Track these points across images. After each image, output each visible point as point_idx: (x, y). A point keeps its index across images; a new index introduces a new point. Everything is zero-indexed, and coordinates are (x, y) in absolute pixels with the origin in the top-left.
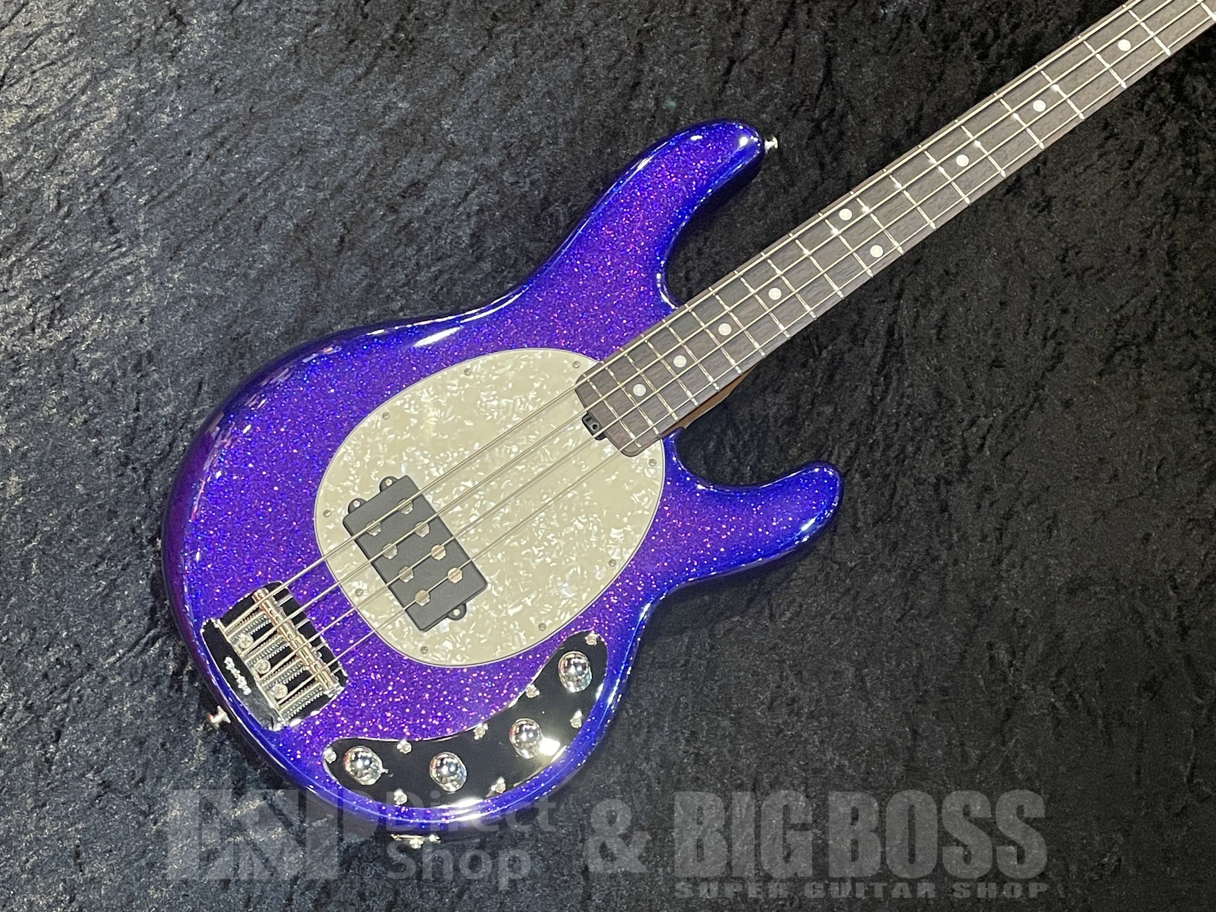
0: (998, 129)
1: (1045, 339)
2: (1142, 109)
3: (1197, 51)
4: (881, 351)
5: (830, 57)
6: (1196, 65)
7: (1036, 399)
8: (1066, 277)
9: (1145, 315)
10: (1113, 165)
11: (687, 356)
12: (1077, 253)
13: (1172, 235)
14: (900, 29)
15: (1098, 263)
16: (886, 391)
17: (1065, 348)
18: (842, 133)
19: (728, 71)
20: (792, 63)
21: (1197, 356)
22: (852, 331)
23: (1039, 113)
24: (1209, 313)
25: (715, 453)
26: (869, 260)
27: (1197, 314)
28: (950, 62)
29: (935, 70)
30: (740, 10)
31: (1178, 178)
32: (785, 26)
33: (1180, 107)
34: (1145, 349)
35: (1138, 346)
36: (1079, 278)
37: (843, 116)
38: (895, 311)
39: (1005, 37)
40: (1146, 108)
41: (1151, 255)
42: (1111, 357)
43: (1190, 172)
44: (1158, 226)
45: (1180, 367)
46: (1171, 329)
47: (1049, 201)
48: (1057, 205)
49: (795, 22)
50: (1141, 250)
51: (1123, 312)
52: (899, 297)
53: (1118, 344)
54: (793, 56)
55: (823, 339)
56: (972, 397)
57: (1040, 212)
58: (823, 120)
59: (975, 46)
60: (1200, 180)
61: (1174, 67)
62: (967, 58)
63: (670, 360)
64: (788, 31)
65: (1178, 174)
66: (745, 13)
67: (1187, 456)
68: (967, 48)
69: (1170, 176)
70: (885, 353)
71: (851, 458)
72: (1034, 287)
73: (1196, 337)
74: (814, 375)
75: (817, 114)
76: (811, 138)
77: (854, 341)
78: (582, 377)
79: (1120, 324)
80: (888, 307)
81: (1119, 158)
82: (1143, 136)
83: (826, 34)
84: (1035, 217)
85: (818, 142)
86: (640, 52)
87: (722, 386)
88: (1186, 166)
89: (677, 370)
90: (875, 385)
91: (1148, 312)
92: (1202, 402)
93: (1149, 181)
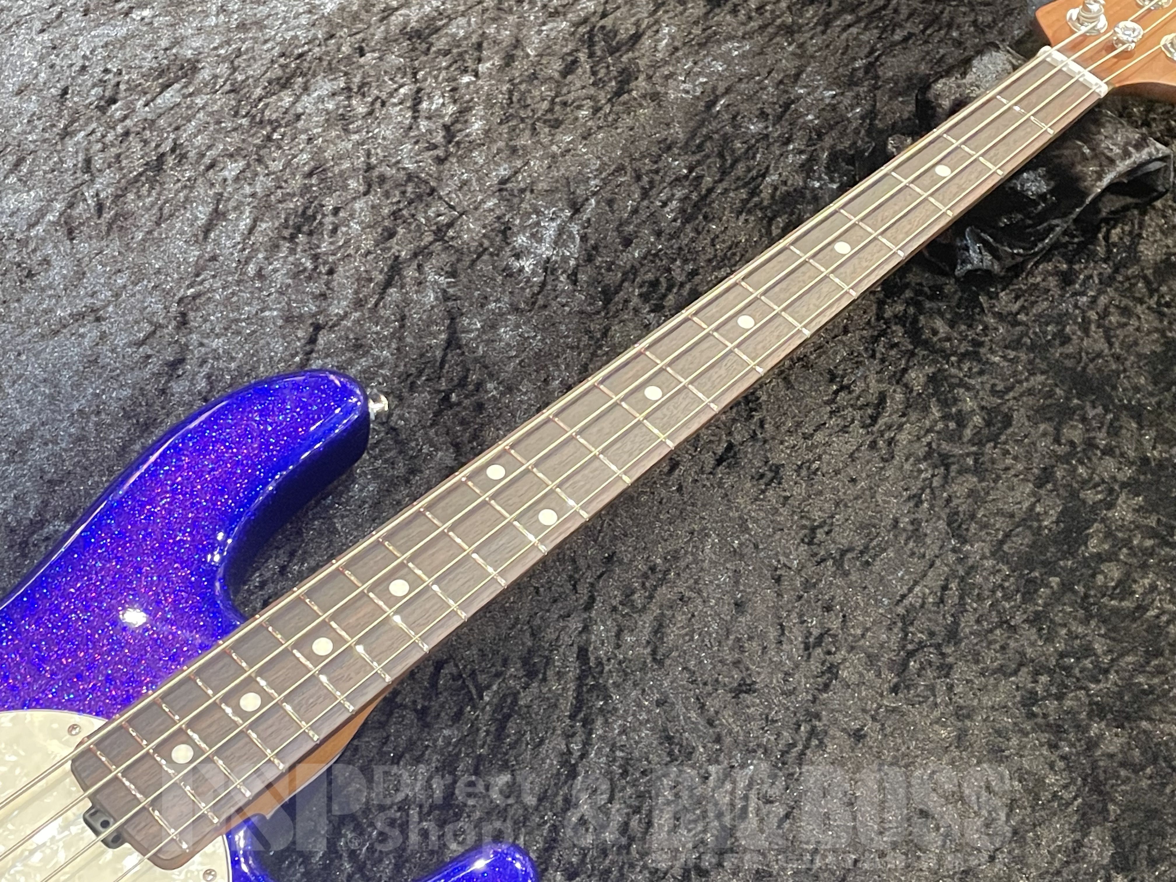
0: (695, 352)
1: (807, 648)
2: (873, 356)
3: (926, 289)
4: (572, 686)
5: (453, 317)
6: (928, 305)
7: (813, 732)
8: (819, 563)
9: (937, 604)
10: (853, 421)
11: (261, 692)
12: (827, 533)
13: (949, 500)
14: (543, 284)
15: (859, 543)
16: (587, 743)
17: (838, 658)
18: (480, 407)
19: (312, 340)
20: (402, 326)
21: (1023, 654)
22: (525, 661)
23: (748, 330)
24: (1023, 595)
25: (326, 867)
26: (537, 528)
27: (1007, 597)
28: (614, 316)
29: (595, 326)
30: (324, 269)
31: (938, 432)
32: (388, 284)
33: (921, 352)
34: (948, 650)
35: (938, 646)
36: (839, 563)
37: (479, 386)
38: (586, 629)
39: (682, 285)
40: (878, 355)
41: (926, 528)
42: (905, 665)
43: (952, 425)
44: (928, 491)
45: (1001, 670)
46: (978, 622)
47: (776, 469)
48: (789, 473)
49: (402, 277)
50: (912, 523)
51: (906, 602)
52: (588, 607)
53: (910, 647)
54: (403, 318)
55: (482, 678)
56: (718, 739)
57: (767, 485)
58: (452, 391)
59: (645, 297)
60: (968, 433)
61: (902, 308)
62: (636, 311)
63: (233, 702)
64: (392, 290)
65: (937, 428)
66: (331, 272)
67: (1046, 796)
68: (635, 301)
69: (928, 431)
70: (580, 687)
71: (546, 850)
72: (778, 580)
73: (1014, 629)
74: (474, 730)
75: (443, 385)
76: (438, 414)
77: (531, 674)
78: (81, 743)
79: (907, 620)
80: (575, 624)
81: (858, 414)
82: (884, 386)
83: (444, 291)
84: (763, 492)
85: (448, 416)
86: (183, 321)
87: (322, 736)
88: (945, 417)
89: (244, 715)
90: (569, 736)
91: (942, 601)
92: (1045, 716)
93: (903, 437)
